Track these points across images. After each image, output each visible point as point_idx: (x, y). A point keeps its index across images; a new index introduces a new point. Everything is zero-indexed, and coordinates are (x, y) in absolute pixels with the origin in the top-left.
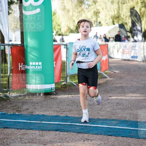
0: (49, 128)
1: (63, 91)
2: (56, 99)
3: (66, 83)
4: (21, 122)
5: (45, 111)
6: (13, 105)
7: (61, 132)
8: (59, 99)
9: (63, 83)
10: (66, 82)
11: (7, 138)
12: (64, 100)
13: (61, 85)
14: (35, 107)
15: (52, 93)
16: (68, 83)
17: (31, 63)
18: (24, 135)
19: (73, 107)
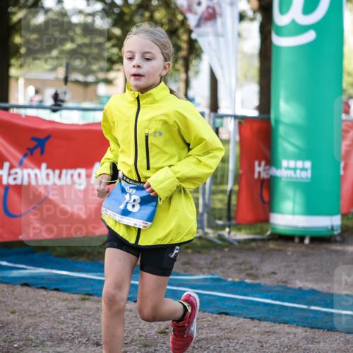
0: (329, 324)
8: (350, 255)
11: (229, 339)
14: (291, 269)
18: (269, 335)
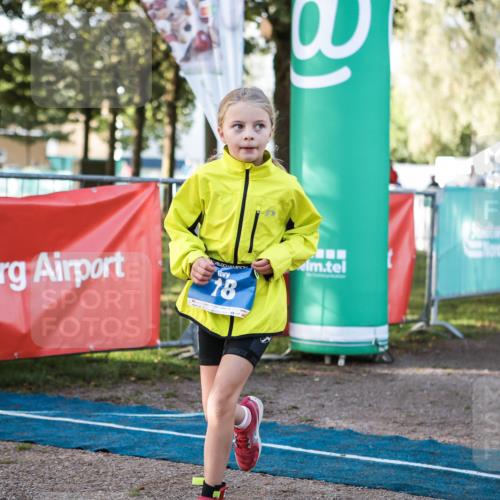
0: (371, 479)
1: (417, 353)
2: (389, 378)
3: (424, 328)
4: (273, 450)
5: (353, 418)
7: (413, 494)
8: (402, 380)
9: (416, 327)
10: (427, 322)
12: (420, 385)
13: (406, 333)
14: (319, 402)
15: (377, 359)
16: (435, 326)
18: (286, 496)
19: (454, 411)
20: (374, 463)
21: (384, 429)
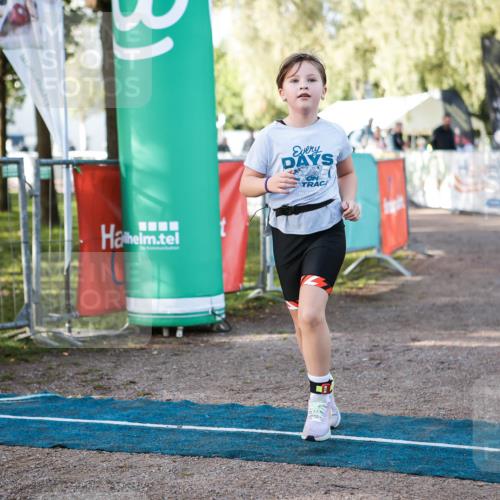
0: (207, 448)
1: (253, 320)
2: (227, 346)
3: (261, 294)
4: (110, 427)
5: (192, 389)
6: (84, 368)
7: (248, 460)
8: (239, 348)
9: (253, 294)
10: (264, 289)
11: (65, 482)
12: (257, 350)
13: (244, 301)
14: (157, 375)
15: (215, 329)
16: (271, 291)
17: (142, 226)
18: (122, 472)
19: (289, 375)
20: (211, 432)
21: (221, 398)
